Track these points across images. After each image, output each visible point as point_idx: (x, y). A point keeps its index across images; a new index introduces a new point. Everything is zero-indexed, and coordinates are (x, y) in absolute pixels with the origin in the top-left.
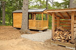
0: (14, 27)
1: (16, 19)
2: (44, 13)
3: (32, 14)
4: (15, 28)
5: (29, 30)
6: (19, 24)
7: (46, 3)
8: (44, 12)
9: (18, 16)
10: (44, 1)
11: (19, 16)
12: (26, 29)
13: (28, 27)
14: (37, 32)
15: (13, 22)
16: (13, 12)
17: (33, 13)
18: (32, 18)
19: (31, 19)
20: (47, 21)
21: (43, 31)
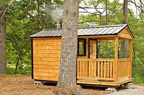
0: (36, 78)
1: (41, 55)
2: (120, 38)
3: (87, 40)
4: (37, 82)
5: (79, 86)
6: (50, 71)
7: (122, 7)
8: (122, 35)
9: (47, 47)
10: (116, 3)
11: (51, 48)
12: (73, 85)
13: (77, 79)
14: (102, 91)
15: (32, 65)
16: (33, 36)
17: (89, 39)
18: (87, 53)
19: (85, 54)
20: (129, 59)
21: (119, 88)
